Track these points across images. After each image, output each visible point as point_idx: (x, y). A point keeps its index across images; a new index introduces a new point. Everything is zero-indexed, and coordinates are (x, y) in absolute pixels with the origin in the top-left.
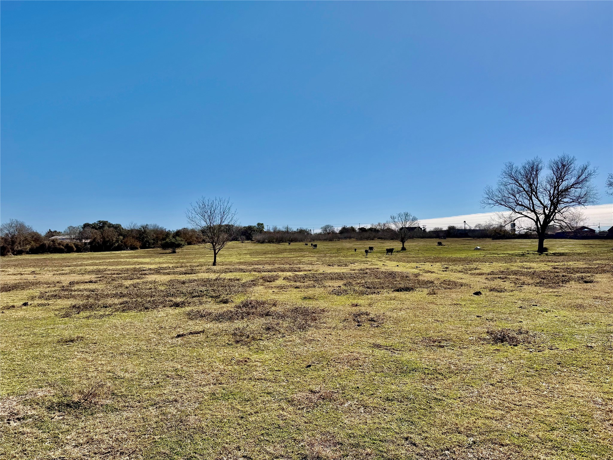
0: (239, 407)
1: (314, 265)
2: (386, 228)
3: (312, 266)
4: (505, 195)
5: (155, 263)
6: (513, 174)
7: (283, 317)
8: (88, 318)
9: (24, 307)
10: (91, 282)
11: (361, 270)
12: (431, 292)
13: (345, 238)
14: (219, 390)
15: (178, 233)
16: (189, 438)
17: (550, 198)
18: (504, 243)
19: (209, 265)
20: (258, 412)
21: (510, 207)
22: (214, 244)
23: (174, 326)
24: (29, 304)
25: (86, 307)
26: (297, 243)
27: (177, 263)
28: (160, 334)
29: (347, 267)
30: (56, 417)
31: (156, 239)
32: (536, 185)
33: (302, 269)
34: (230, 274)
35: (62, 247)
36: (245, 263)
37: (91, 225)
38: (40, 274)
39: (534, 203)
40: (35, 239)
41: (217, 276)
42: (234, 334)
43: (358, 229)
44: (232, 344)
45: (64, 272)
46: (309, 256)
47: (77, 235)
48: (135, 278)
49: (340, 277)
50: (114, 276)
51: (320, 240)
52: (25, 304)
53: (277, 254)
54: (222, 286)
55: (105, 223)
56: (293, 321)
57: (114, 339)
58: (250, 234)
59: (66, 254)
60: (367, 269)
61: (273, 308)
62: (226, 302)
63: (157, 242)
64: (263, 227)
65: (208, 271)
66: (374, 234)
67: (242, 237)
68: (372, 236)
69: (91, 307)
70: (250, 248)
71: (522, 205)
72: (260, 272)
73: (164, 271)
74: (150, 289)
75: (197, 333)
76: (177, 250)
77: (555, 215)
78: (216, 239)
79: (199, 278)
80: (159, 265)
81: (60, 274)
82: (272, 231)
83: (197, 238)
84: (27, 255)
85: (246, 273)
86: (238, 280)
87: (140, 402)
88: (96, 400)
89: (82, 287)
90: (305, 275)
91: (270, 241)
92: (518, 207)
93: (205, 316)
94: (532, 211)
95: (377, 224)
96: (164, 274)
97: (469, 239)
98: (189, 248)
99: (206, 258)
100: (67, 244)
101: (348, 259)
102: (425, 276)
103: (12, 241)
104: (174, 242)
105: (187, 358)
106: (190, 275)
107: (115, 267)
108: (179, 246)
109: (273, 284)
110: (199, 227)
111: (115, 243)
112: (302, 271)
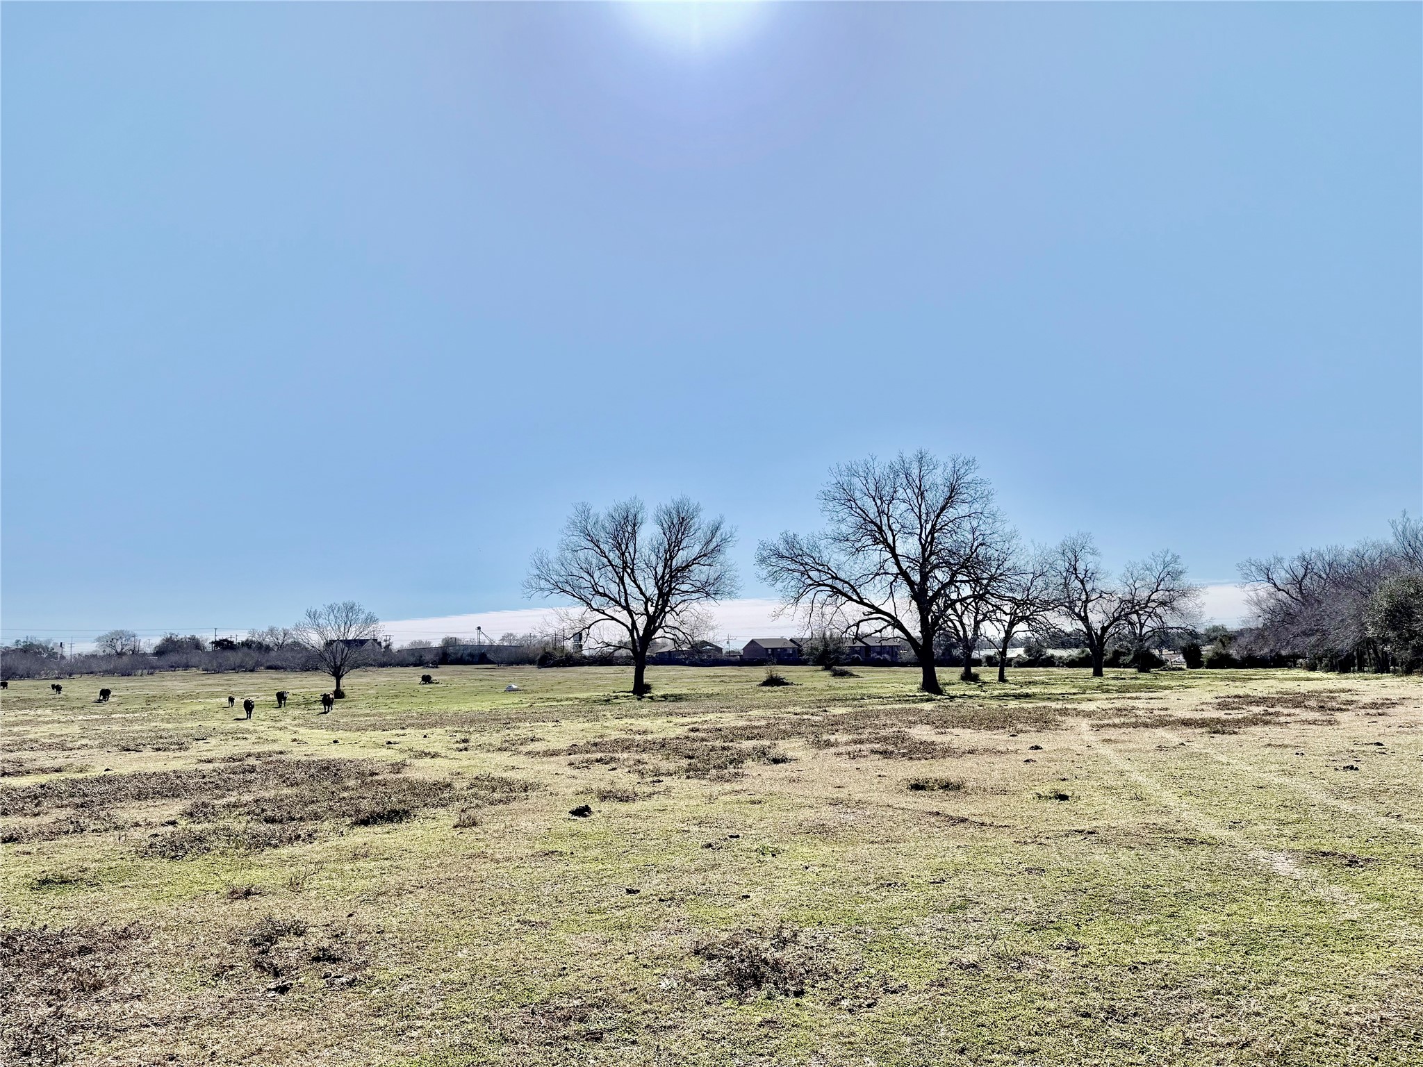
1: (74, 752)
2: (290, 641)
3: (66, 753)
4: (573, 572)
6: (589, 528)
11: (232, 759)
12: (464, 821)
13: (172, 667)
17: (657, 584)
18: (562, 674)
21: (582, 599)
29: (186, 753)
32: (632, 555)
33: (28, 766)
39: (628, 592)
43: (212, 643)
46: (53, 722)
49: (169, 787)
51: (91, 673)
60: (249, 755)
66: (255, 655)
68: (251, 663)
71: (605, 595)
77: (664, 617)
90: (42, 786)
92: (597, 597)
94: (624, 608)
95: (266, 630)
97: (489, 666)
101: (185, 725)
102: (418, 769)
112: (28, 773)
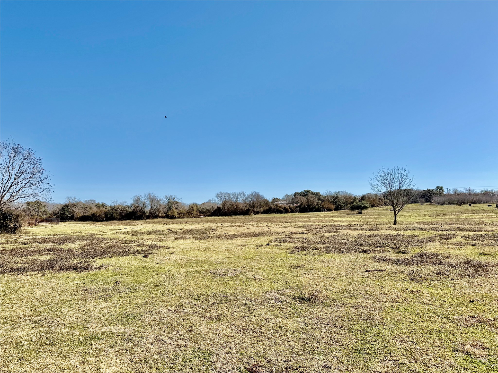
0: (410, 317)
3: (496, 227)
5: (347, 222)
7: (454, 266)
8: (305, 255)
9: (267, 246)
10: (303, 233)
14: (396, 305)
15: (363, 198)
16: (375, 326)
19: (390, 224)
20: (424, 322)
22: (394, 206)
23: (364, 265)
24: (270, 244)
25: (303, 248)
26: (481, 205)
27: (363, 222)
28: (353, 269)
30: (298, 304)
31: (346, 203)
33: (483, 229)
34: (409, 231)
35: (281, 209)
36: (424, 222)
37: (299, 193)
38: (271, 227)
40: (266, 204)
41: (397, 232)
42: (409, 274)
44: (407, 281)
45: (285, 226)
46: (495, 217)
47: (290, 200)
48: (333, 232)
50: (317, 229)
52: (268, 244)
53: (458, 215)
54: (401, 241)
55: (308, 192)
56: (464, 270)
57: (324, 269)
58: (429, 197)
59: (284, 214)
61: (447, 260)
62: (404, 253)
63: (347, 205)
64: (443, 191)
65: (390, 228)
67: (421, 199)
69: (306, 248)
70: (429, 209)
72: (438, 230)
73: (353, 227)
74: (344, 240)
75: (380, 271)
76: (363, 212)
78: (396, 201)
79: (382, 233)
80: (349, 223)
81: (283, 227)
82: (452, 193)
83: (379, 202)
84: (262, 215)
85: (424, 232)
86: (416, 236)
87: (344, 304)
88: (318, 298)
89: (298, 236)
90: (486, 234)
91: (451, 203)
93: (386, 261)
96: (354, 229)
98: (373, 210)
99: (387, 218)
100: (285, 207)
103: (253, 205)
104: (360, 205)
105: (374, 285)
106: (374, 231)
107: (317, 224)
108: (364, 208)
109: (450, 241)
110: (380, 192)
111: (316, 206)
112: (483, 231)
